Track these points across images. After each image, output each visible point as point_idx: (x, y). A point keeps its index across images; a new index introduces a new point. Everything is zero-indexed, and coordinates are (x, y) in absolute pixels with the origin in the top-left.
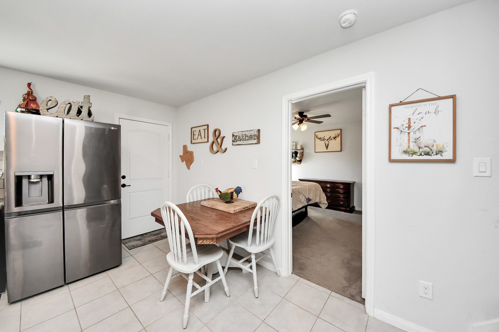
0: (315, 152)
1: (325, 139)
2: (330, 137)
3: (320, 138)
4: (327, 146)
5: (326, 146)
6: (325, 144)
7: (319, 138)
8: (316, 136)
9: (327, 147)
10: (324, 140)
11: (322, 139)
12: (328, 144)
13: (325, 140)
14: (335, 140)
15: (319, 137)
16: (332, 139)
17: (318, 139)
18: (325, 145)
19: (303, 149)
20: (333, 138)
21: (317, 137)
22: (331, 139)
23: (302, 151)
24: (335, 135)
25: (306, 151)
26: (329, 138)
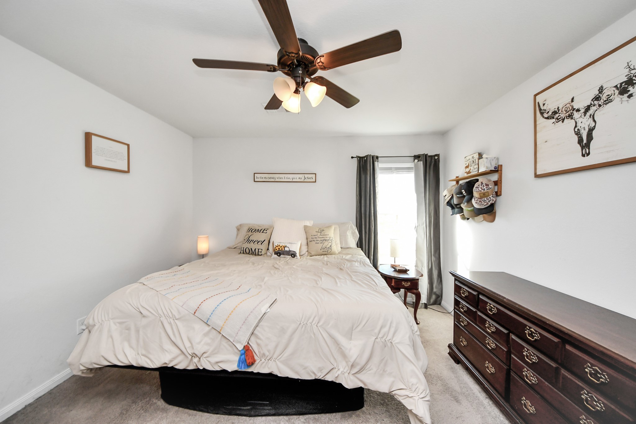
0: (537, 176)
1: (578, 110)
2: (601, 90)
3: (555, 113)
4: (585, 141)
5: (580, 141)
6: (578, 133)
7: (550, 113)
8: (539, 110)
9: (588, 145)
10: (571, 116)
11: (563, 116)
12: (591, 131)
13: (576, 115)
14: (630, 96)
15: (551, 107)
16: (608, 101)
17: (547, 118)
18: (576, 138)
19: (497, 170)
20: (617, 92)
21: (542, 114)
22: (604, 97)
23: (495, 177)
24: (626, 71)
25: (507, 175)
26: (597, 98)
